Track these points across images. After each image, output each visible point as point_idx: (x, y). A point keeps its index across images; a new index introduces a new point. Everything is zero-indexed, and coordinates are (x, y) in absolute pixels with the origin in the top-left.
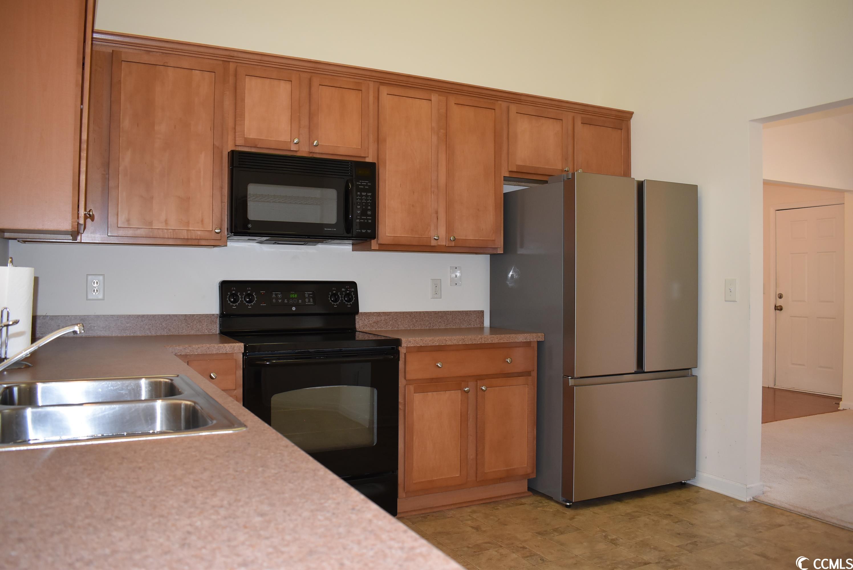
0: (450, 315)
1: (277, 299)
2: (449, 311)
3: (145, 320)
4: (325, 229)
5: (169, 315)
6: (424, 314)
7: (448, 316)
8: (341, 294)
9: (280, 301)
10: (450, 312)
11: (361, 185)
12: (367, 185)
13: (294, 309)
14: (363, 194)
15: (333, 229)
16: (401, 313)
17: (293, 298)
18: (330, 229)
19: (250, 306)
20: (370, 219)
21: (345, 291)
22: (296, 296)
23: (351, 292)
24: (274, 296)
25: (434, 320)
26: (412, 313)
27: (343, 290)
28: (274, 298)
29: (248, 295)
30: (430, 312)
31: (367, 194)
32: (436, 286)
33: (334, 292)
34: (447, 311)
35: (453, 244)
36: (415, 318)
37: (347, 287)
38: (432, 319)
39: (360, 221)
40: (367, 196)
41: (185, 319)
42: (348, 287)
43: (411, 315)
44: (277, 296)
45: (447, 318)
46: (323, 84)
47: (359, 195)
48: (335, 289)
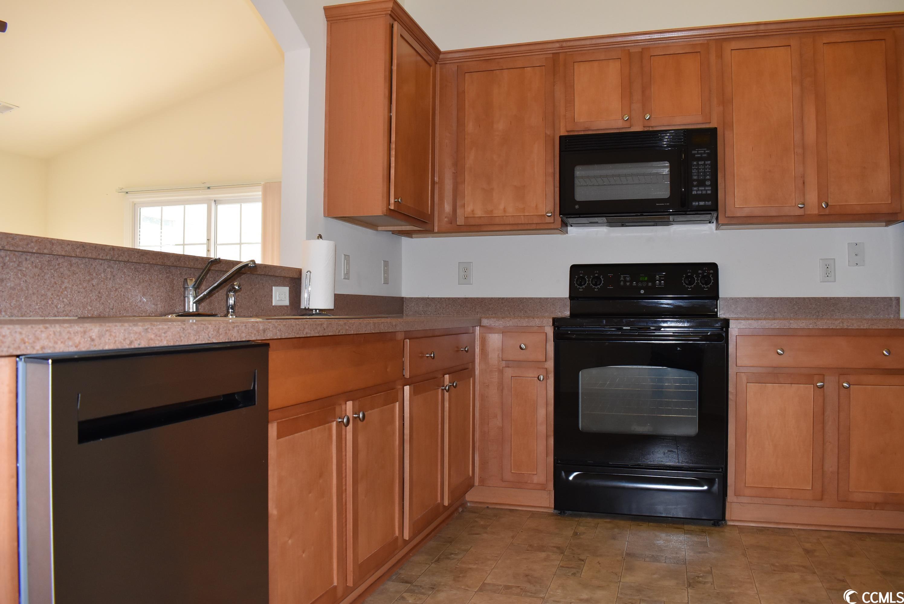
0: (848, 302)
1: (625, 281)
2: (845, 297)
3: (504, 302)
4: (657, 204)
5: (526, 298)
6: (810, 300)
7: (844, 303)
8: (698, 276)
9: (628, 284)
10: (847, 299)
11: (698, 153)
12: (704, 153)
13: (642, 292)
14: (700, 163)
15: (665, 204)
16: (778, 299)
17: (642, 282)
18: (662, 204)
19: (596, 289)
20: (709, 190)
21: (702, 274)
22: (646, 279)
23: (709, 274)
24: (622, 279)
25: (824, 308)
26: (793, 299)
27: (700, 272)
28: (622, 281)
29: (595, 278)
30: (818, 298)
31: (705, 163)
32: (827, 268)
33: (689, 274)
34: (843, 298)
35: (827, 212)
36: (797, 305)
37: (704, 269)
38: (822, 307)
39: (697, 192)
40: (705, 165)
41: (540, 302)
42: (706, 268)
43: (791, 302)
44: (625, 279)
45: (842, 305)
46: (655, 54)
47: (695, 165)
48: (690, 271)
